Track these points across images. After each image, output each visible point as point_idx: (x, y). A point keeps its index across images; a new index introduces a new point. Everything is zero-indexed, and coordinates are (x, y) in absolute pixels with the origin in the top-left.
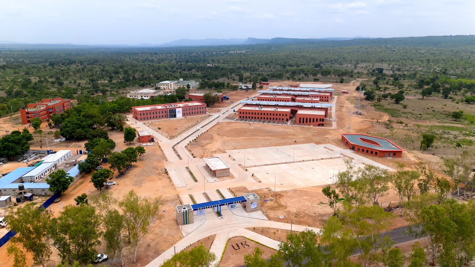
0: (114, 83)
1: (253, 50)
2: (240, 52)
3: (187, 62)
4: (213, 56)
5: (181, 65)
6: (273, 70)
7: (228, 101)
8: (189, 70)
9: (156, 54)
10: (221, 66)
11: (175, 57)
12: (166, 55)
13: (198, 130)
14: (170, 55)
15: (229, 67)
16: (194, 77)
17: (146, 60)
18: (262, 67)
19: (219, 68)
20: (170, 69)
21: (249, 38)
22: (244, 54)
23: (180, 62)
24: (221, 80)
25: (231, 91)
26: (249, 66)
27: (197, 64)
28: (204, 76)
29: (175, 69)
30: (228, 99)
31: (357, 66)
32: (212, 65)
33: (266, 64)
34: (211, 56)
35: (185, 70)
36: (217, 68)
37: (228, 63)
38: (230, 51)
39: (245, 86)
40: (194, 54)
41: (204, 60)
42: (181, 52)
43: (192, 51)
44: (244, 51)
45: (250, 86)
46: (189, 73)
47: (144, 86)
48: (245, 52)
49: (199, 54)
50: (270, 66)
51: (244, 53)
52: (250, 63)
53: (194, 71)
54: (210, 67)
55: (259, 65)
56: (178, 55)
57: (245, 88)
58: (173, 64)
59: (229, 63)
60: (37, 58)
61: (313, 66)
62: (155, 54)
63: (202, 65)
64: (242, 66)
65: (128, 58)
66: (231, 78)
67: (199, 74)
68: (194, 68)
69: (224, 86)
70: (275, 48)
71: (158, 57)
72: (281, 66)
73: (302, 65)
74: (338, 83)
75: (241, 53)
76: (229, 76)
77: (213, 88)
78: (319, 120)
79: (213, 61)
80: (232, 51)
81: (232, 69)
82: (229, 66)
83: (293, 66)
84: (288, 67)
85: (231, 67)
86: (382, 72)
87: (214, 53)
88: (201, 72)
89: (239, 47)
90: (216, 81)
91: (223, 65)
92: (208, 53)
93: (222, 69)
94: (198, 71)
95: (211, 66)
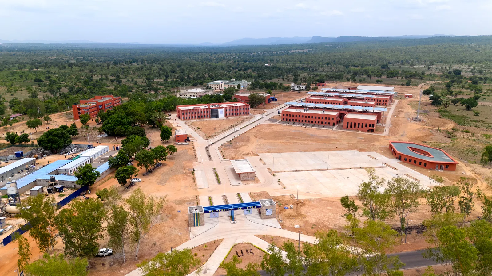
0: (169, 82)
1: (317, 49)
2: (302, 51)
3: (245, 61)
4: (272, 55)
5: (238, 64)
6: (334, 70)
7: (276, 102)
8: (245, 70)
9: (215, 53)
10: (279, 65)
11: (234, 57)
12: (226, 55)
13: (237, 131)
14: (229, 54)
15: (287, 67)
16: (248, 77)
17: (205, 59)
18: (322, 67)
19: (276, 68)
20: (226, 69)
21: (314, 37)
22: (306, 54)
23: (238, 61)
24: (275, 81)
25: (282, 92)
26: (309, 65)
27: (255, 63)
28: (258, 76)
29: (231, 69)
30: (276, 100)
31: (430, 68)
32: (270, 65)
33: (327, 64)
34: (271, 56)
35: (241, 70)
36: (274, 67)
37: (286, 63)
38: (292, 50)
39: (297, 87)
40: (254, 53)
41: (263, 60)
42: (241, 52)
43: (252, 50)
44: (306, 51)
45: (303, 87)
46: (244, 73)
47: (197, 85)
48: (307, 52)
49: (259, 54)
50: (331, 66)
51: (306, 52)
52: (310, 63)
53: (250, 71)
54: (267, 67)
55: (319, 65)
56: (237, 54)
57: (297, 89)
58: (230, 64)
59: (288, 62)
60: (105, 57)
61: (380, 67)
62: (215, 54)
63: (260, 64)
64: (301, 66)
65: (188, 57)
66: (286, 79)
67: (254, 74)
68: (251, 68)
69: (275, 87)
70: (341, 46)
71: (217, 57)
72: (343, 66)
73: (367, 65)
74: (404, 85)
75: (303, 52)
76: (285, 76)
77: (264, 88)
78: (368, 125)
79: (272, 61)
80: (293, 50)
81: (289, 69)
82: (287, 65)
83: (357, 67)
84: (351, 68)
85: (289, 67)
86: (460, 74)
87: (274, 52)
88: (257, 72)
89: (302, 46)
90: (269, 82)
91: (281, 64)
92: (268, 53)
93: (280, 69)
94: (254, 71)
95: (269, 65)
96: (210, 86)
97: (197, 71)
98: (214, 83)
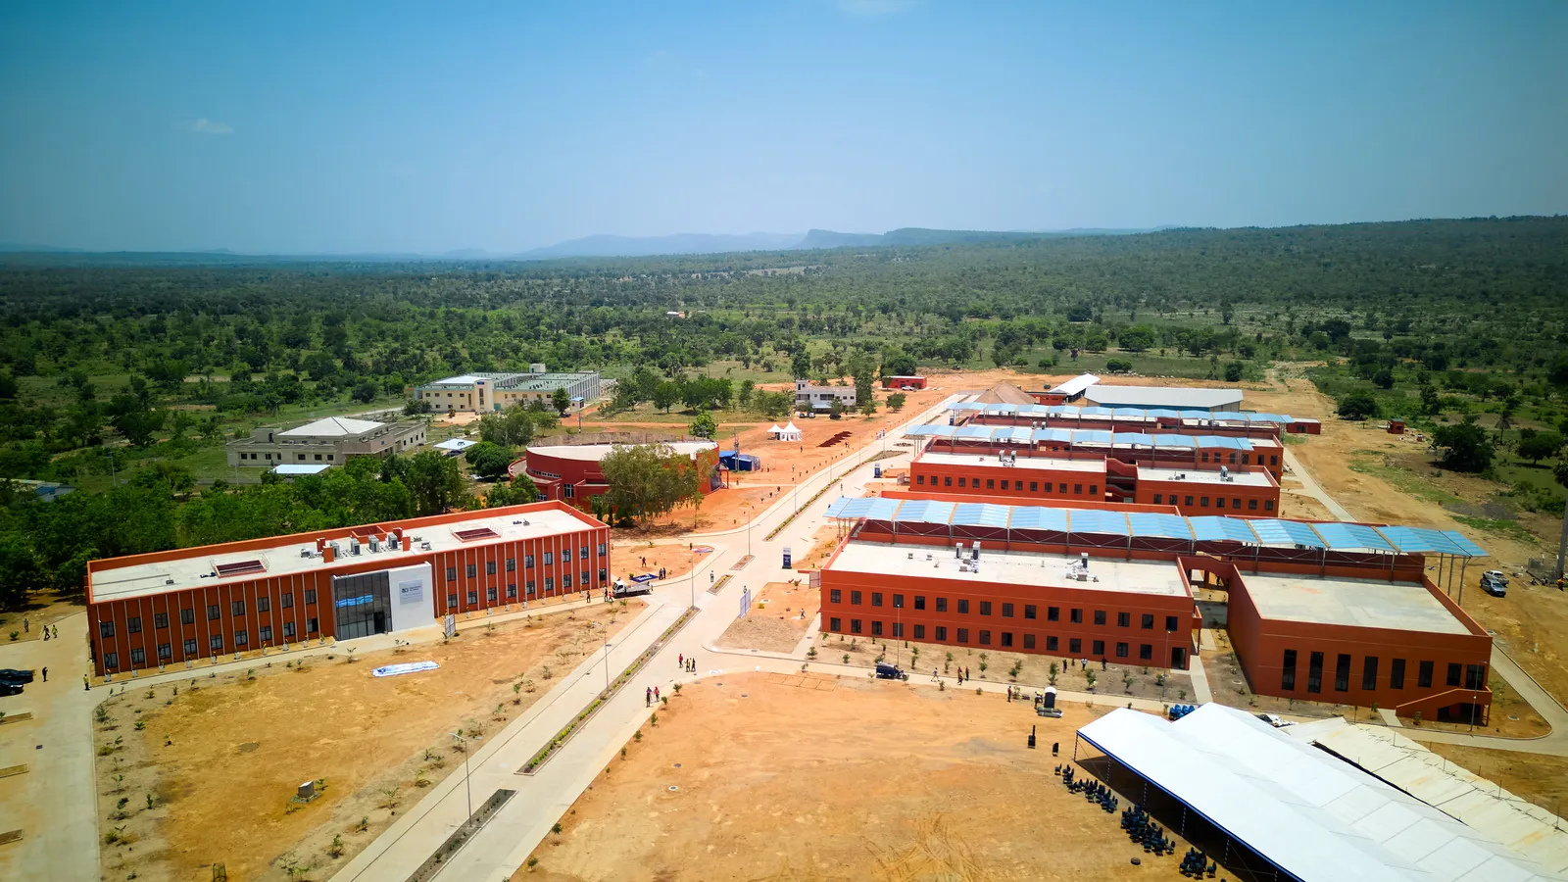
1: (830, 264)
2: (785, 271)
3: (598, 303)
4: (689, 284)
5: (570, 313)
6: (917, 330)
7: (746, 482)
8: (596, 331)
9: (490, 278)
10: (718, 315)
11: (556, 289)
12: (527, 284)
13: (500, 798)
14: (541, 282)
15: (746, 320)
16: (607, 357)
17: (449, 299)
18: (869, 318)
19: (710, 323)
20: (520, 328)
21: (813, 233)
22: (801, 279)
23: (570, 303)
24: (717, 369)
25: (758, 419)
26: (823, 316)
27: (631, 309)
28: (645, 354)
29: (543, 328)
30: (746, 466)
32: (687, 313)
33: (885, 310)
34: (684, 286)
35: (578, 332)
36: (700, 322)
37: (742, 308)
38: (751, 269)
39: (823, 397)
40: (626, 279)
41: (658, 298)
42: (582, 273)
43: (619, 269)
44: (799, 270)
45: (847, 390)
46: (592, 343)
48: (803, 273)
49: (642, 279)
50: (899, 315)
51: (799, 276)
52: (824, 306)
53: (615, 336)
54: (677, 321)
55: (858, 314)
56: (567, 281)
57: (825, 405)
58: (541, 311)
59: (747, 305)
61: (1063, 317)
62: (489, 281)
63: (648, 312)
64: (796, 318)
65: (387, 292)
66: (757, 362)
67: (631, 346)
68: (618, 324)
69: (726, 396)
70: (905, 257)
71: (496, 289)
72: (941, 315)
73: (1019, 311)
74: (1217, 378)
75: (789, 276)
76: (750, 351)
77: (679, 406)
79: (688, 300)
80: (757, 268)
81: (759, 327)
82: (747, 316)
83: (987, 316)
84: (968, 320)
85: (754, 319)
87: (694, 276)
88: (641, 337)
89: (783, 258)
90: (692, 374)
91: (726, 312)
92: (675, 276)
93: (723, 327)
94: (628, 335)
95: (682, 315)
96: (425, 399)
97: (396, 339)
98: (445, 386)
